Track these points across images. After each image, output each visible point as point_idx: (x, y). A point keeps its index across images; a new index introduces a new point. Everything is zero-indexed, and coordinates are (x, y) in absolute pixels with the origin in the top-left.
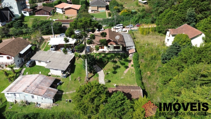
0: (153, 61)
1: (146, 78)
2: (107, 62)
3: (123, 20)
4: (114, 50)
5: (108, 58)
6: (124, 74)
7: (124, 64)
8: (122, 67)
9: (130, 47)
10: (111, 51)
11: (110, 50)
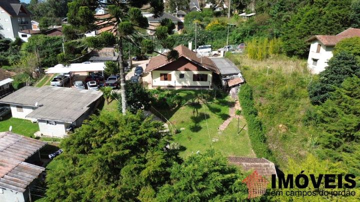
0: (289, 100)
1: (276, 139)
2: (177, 105)
3: (212, 38)
4: (193, 84)
5: (180, 98)
6: (219, 133)
7: (219, 111)
8: (214, 117)
9: (230, 75)
10: (187, 85)
11: (184, 84)
